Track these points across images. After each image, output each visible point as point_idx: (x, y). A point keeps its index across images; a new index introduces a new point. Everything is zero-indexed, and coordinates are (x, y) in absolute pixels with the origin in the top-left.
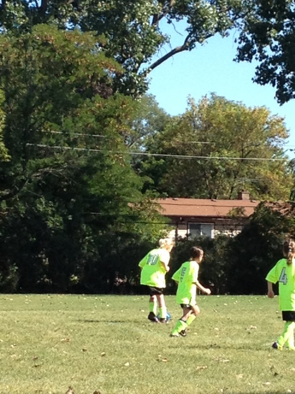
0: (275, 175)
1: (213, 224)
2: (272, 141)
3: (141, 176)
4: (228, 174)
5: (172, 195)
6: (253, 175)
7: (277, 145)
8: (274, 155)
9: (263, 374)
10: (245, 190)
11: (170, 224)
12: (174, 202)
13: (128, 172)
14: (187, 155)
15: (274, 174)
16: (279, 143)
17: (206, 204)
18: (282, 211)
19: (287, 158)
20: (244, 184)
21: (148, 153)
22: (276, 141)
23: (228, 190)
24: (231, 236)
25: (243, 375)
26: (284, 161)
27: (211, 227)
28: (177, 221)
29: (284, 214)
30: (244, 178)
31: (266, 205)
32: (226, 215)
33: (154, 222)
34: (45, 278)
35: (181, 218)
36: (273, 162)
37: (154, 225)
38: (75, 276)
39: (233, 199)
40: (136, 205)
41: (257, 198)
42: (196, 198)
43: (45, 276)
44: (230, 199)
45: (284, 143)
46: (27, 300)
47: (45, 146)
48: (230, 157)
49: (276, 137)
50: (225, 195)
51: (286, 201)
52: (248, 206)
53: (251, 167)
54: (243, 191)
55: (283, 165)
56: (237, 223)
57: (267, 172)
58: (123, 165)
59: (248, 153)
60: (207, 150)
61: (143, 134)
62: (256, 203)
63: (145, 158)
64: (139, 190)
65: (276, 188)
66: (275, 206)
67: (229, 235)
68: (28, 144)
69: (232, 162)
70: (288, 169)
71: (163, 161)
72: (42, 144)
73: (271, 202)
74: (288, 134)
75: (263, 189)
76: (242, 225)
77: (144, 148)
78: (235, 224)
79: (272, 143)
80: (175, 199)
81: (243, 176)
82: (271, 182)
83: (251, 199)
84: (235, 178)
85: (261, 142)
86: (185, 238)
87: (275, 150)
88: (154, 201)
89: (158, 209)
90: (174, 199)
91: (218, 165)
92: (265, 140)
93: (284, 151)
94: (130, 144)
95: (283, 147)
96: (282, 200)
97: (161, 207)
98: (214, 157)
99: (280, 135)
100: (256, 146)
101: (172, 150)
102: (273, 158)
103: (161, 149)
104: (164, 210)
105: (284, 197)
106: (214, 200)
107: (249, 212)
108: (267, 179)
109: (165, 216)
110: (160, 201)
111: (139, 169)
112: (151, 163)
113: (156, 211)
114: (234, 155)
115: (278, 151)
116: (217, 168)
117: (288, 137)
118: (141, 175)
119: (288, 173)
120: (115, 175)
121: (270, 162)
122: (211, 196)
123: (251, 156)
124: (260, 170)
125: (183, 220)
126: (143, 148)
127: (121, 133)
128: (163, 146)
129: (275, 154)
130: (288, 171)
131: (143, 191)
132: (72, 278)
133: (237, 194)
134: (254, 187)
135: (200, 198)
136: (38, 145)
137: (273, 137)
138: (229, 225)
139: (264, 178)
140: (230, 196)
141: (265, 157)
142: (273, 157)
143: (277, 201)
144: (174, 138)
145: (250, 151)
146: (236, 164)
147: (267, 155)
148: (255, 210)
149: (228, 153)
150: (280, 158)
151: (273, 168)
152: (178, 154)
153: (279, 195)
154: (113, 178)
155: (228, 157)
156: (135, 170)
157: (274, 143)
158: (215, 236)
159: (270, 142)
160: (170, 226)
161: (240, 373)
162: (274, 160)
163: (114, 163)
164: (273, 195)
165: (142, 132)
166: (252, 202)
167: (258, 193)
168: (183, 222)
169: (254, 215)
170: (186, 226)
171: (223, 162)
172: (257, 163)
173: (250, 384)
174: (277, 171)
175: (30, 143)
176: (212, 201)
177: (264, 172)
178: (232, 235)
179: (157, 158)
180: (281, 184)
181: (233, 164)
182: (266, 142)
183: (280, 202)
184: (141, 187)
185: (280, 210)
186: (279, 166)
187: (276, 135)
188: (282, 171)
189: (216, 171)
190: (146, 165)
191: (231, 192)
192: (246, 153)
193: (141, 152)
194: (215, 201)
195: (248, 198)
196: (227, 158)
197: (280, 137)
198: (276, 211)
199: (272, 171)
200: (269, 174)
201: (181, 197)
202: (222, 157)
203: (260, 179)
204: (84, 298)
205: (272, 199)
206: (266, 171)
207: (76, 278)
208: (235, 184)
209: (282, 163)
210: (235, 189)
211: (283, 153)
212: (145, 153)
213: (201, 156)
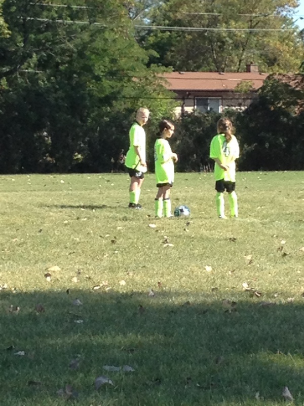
0: (285, 46)
1: (220, 98)
2: (282, 11)
3: (146, 50)
4: (236, 46)
5: (178, 69)
6: (262, 46)
7: (286, 15)
8: (284, 25)
9: (272, 255)
10: (253, 62)
11: (176, 99)
12: (180, 76)
13: (133, 46)
14: (194, 27)
15: (283, 45)
16: (289, 13)
17: (213, 77)
18: (292, 83)
19: (297, 27)
20: (252, 56)
21: (152, 25)
22: (286, 10)
23: (236, 63)
24: (239, 110)
25: (251, 256)
26: (294, 31)
27: (218, 102)
28: (183, 96)
29: (294, 86)
30: (252, 51)
31: (276, 77)
32: (234, 89)
33: (160, 96)
34: (47, 157)
35: (187, 93)
36: (282, 33)
37: (159, 100)
38: (79, 154)
39: (241, 72)
40: (141, 80)
41: (266, 70)
42: (203, 71)
43: (47, 155)
44: (238, 72)
45: (294, 13)
46: (29, 180)
47: (46, 20)
48: (239, 29)
49: (286, 6)
50: (233, 68)
51: (296, 73)
52: (256, 79)
53: (260, 38)
54: (251, 63)
55: (293, 36)
56: (245, 97)
57: (276, 43)
58: (128, 39)
59: (257, 24)
60: (214, 22)
61: (148, 7)
62: (265, 76)
63: (150, 31)
64: (144, 64)
65: (286, 60)
66: (284, 78)
67: (237, 109)
68: (29, 18)
69: (239, 34)
70: (298, 40)
71: (169, 33)
72: (43, 18)
73: (280, 74)
74: (298, 4)
75: (271, 61)
76: (251, 99)
77: (149, 21)
78: (243, 98)
79: (282, 13)
80: (182, 73)
81: (252, 48)
82: (280, 53)
83: (261, 72)
84: (244, 50)
85: (270, 12)
86: (192, 113)
87: (285, 20)
88: (160, 75)
89: (163, 84)
90: (180, 73)
91: (225, 37)
92: (275, 11)
93: (294, 20)
94: (134, 17)
95: (293, 17)
96: (292, 72)
97: (166, 81)
98: (222, 29)
99: (290, 4)
100: (265, 16)
101: (178, 23)
103: (167, 22)
104: (170, 84)
105: (294, 69)
106: (222, 73)
107: (258, 85)
108: (276, 51)
109: (171, 90)
110: (165, 75)
111: (143, 42)
112: (156, 36)
113: (162, 86)
114: (242, 26)
115: (288, 22)
116: (224, 40)
117: (298, 6)
119: (298, 44)
120: (119, 49)
121: (280, 33)
122: (219, 70)
123: (259, 27)
124: (269, 41)
125: (189, 94)
126: (147, 21)
127: (124, 5)
128: (169, 18)
130: (298, 42)
131: (148, 65)
132: (75, 156)
133: (245, 67)
134: (263, 59)
135: (207, 71)
136: (38, 19)
137: (283, 6)
138: (237, 99)
139: (273, 50)
140: (239, 69)
141: (274, 28)
142: (282, 27)
143: (287, 73)
144: (180, 10)
145: (259, 22)
146: (244, 36)
147: (277, 26)
148: (264, 83)
149: (235, 24)
150: (290, 29)
151: (283, 39)
152: (184, 26)
153: (287, 66)
154: (117, 53)
155: (236, 28)
156: (139, 43)
157: (284, 13)
158: (223, 111)
159: (280, 12)
160: (176, 101)
161: (248, 255)
162: (283, 30)
163: (117, 37)
164: (282, 67)
165: (147, 4)
166: (260, 74)
167: (267, 66)
168: (190, 97)
169: (263, 88)
170: (193, 101)
171: (231, 35)
172: (266, 34)
173: (258, 265)
174: (287, 42)
175: (31, 17)
176: (220, 74)
177: (273, 43)
178: (241, 109)
179: (163, 31)
180: (291, 56)
181: (240, 36)
183: (290, 74)
184: (146, 61)
185: (289, 82)
186: (288, 36)
187: (286, 4)
188: (292, 42)
189: (223, 43)
190: (151, 39)
191: (239, 65)
192: (255, 23)
193: (146, 25)
195: (257, 70)
197: (290, 6)
198: (286, 83)
199: (281, 42)
200: (278, 46)
201: (188, 71)
202: (230, 28)
203: (268, 50)
204: (88, 177)
205: (281, 71)
207: (79, 156)
208: (243, 57)
209: (293, 33)
210: (242, 61)
211: (293, 23)
212: (150, 25)
213: (208, 27)
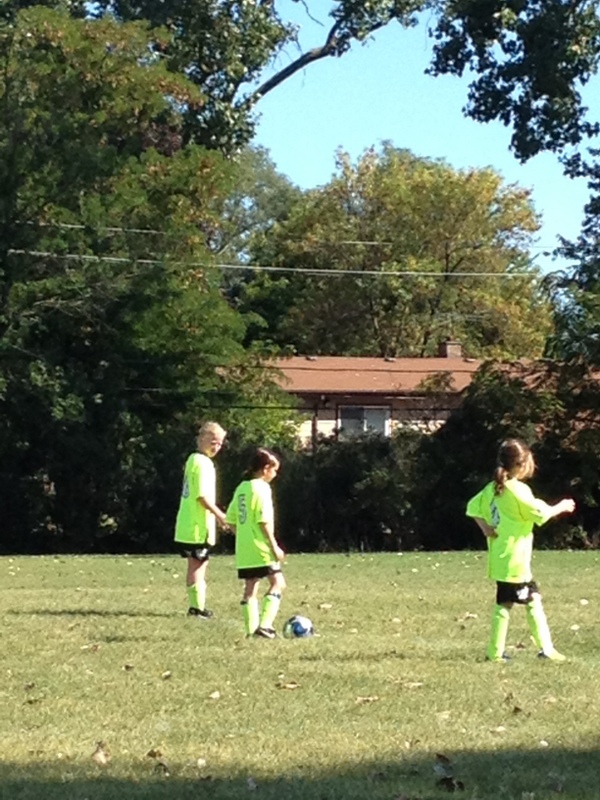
0: (513, 306)
1: (388, 407)
2: (507, 237)
3: (241, 313)
4: (418, 307)
5: (305, 351)
6: (470, 307)
7: (516, 246)
8: (512, 266)
9: (491, 710)
10: (452, 337)
11: (301, 409)
12: (308, 364)
13: (216, 305)
14: (335, 269)
15: (510, 303)
16: (522, 242)
17: (373, 367)
18: (528, 379)
19: (537, 270)
20: (451, 325)
21: (255, 265)
22: (516, 236)
23: (419, 340)
24: (424, 432)
25: (449, 712)
26: (532, 278)
27: (385, 414)
28: (315, 403)
29: (532, 386)
30: (449, 315)
31: (496, 367)
32: (413, 389)
33: (270, 404)
34: (48, 522)
35: (323, 397)
36: (508, 280)
37: (267, 411)
38: (110, 517)
39: (429, 357)
40: (231, 372)
41: (478, 354)
42: (354, 355)
43: (48, 518)
44: (422, 356)
45: (530, 241)
46: (11, 568)
47: (46, 254)
48: (422, 271)
49: (515, 229)
50: (412, 348)
51: (537, 358)
52: (460, 370)
53: (465, 290)
54: (449, 339)
55: (530, 286)
56: (437, 405)
57: (496, 301)
58: (206, 291)
59: (459, 262)
60: (376, 257)
61: (245, 229)
62: (475, 365)
63: (249, 276)
64: (238, 342)
65: (516, 334)
66: (514, 369)
67: (421, 429)
68: (12, 251)
69: (425, 282)
70: (539, 295)
71: (287, 281)
72: (39, 251)
73: (505, 362)
74: (539, 223)
75: (488, 335)
76: (448, 409)
77: (247, 257)
78: (432, 407)
79: (507, 242)
80: (312, 358)
81: (450, 310)
82: (504, 320)
83: (466, 356)
84: (433, 313)
85: (484, 239)
86: (332, 437)
87: (513, 255)
88: (269, 362)
89: (276, 380)
90: (308, 359)
91: (396, 289)
92: (493, 237)
93: (531, 256)
94: (218, 248)
95: (530, 249)
96: (528, 357)
97: (282, 375)
98: (390, 272)
99: (522, 224)
100: (475, 248)
101: (305, 259)
102: (510, 272)
103: (282, 258)
104: (289, 380)
105: (532, 351)
106: (391, 359)
107: (461, 382)
108: (497, 316)
109: (291, 393)
110: (279, 363)
111: (237, 299)
112: (261, 285)
113: (273, 383)
114: (431, 267)
115: (519, 258)
116: (395, 293)
117: (538, 228)
118: (243, 310)
119: (540, 302)
120: (189, 311)
121: (504, 281)
122: (385, 352)
123: (463, 269)
124: (483, 297)
125: (327, 401)
126: (244, 257)
127: (199, 226)
128: (284, 250)
129: (513, 263)
130: (540, 299)
131: (246, 344)
132: (104, 521)
133: (437, 346)
134: (471, 332)
135: (362, 356)
136: (33, 253)
137: (509, 229)
138: (421, 410)
139: (490, 313)
140: (423, 350)
141: (493, 271)
142: (508, 269)
143: (519, 358)
144: (309, 234)
145: (462, 259)
146: (433, 286)
147: (497, 267)
148: (473, 377)
149: (417, 263)
150: (524, 272)
151: (509, 292)
152: (316, 268)
153: (521, 348)
154: (185, 318)
155: (416, 271)
156: (228, 300)
157: (512, 242)
158: (393, 433)
159: (503, 241)
160: (301, 413)
161: (444, 710)
162: (510, 276)
163: (185, 287)
164: (510, 348)
165: (243, 224)
166: (466, 361)
167: (479, 344)
168: (327, 405)
169: (471, 389)
170: (334, 412)
171: (407, 282)
172: (476, 283)
173: (464, 731)
174: (518, 297)
175: (15, 249)
176: (387, 360)
177: (491, 300)
178: (428, 430)
179: (274, 276)
180: (526, 325)
181: (427, 287)
182: (494, 240)
183: (525, 361)
184: (242, 335)
185: (523, 377)
186: (520, 287)
187: (515, 226)
188: (527, 298)
189: (394, 300)
190: (251, 291)
191: (425, 343)
192: (455, 262)
193: (242, 264)
194: (392, 361)
195: (459, 354)
196: (415, 274)
197: (523, 229)
198: (517, 379)
199: (506, 300)
200: (501, 306)
201: (322, 354)
202: (406, 271)
203: (482, 314)
204: (127, 562)
205: (507, 355)
206: (494, 297)
207: (111, 521)
208: (433, 326)
209: (528, 282)
210: (431, 336)
211: (530, 262)
212: (249, 265)
213: (363, 269)
